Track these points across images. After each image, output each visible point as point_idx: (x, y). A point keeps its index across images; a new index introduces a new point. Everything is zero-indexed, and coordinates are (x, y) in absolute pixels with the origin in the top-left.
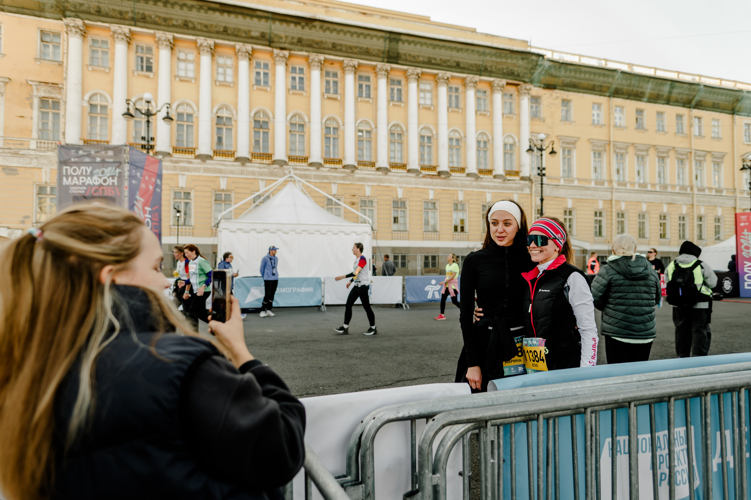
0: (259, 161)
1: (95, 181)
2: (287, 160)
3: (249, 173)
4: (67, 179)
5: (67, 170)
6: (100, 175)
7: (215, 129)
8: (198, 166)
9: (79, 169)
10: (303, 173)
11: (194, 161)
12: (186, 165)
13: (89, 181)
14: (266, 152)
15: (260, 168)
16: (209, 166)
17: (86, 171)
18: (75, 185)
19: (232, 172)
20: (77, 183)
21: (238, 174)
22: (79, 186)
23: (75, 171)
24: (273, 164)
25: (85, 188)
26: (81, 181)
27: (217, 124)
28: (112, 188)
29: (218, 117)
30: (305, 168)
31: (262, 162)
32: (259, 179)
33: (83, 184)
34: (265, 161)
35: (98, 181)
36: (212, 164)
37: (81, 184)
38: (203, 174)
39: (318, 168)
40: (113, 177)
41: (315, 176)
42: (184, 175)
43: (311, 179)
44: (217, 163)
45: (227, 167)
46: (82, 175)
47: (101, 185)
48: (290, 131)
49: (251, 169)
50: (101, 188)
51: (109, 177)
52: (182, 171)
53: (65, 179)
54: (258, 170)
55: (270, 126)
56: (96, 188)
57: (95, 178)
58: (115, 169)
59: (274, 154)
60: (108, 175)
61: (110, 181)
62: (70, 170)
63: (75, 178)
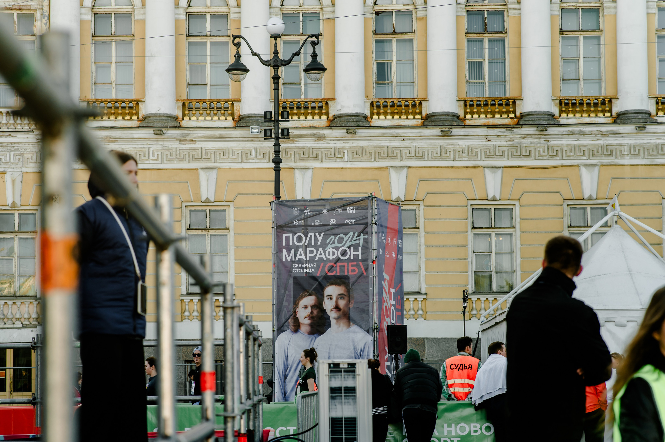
0: (483, 119)
1: (329, 254)
2: (555, 110)
3: (459, 154)
4: (289, 251)
5: (287, 238)
6: (337, 245)
7: (373, 46)
8: (339, 144)
9: (306, 236)
10: (602, 142)
11: (327, 132)
12: (310, 144)
13: (320, 254)
14: (498, 94)
15: (487, 138)
16: (364, 144)
17: (316, 240)
18: (300, 261)
19: (418, 155)
20: (303, 257)
21: (434, 159)
22: (306, 262)
23: (299, 239)
24: (518, 125)
25: (315, 265)
26: (309, 255)
27: (375, 33)
28: (355, 263)
29: (377, 13)
30: (604, 129)
31: (492, 122)
32: (484, 167)
33: (312, 260)
34: (498, 119)
35: (334, 254)
36: (370, 138)
37: (308, 259)
38: (349, 165)
39: (642, 128)
40: (356, 247)
41: (632, 148)
42: (306, 168)
43: (622, 156)
44: (383, 135)
45: (406, 143)
46: (309, 245)
47: (338, 260)
48: (562, 31)
49: (463, 143)
50: (339, 264)
51: (349, 247)
52: (301, 159)
53: (285, 251)
54: (483, 143)
55: (509, 24)
56: (332, 264)
57: (330, 249)
58: (359, 236)
59: (520, 98)
60: (348, 244)
61: (352, 253)
62: (293, 240)
63: (300, 250)
